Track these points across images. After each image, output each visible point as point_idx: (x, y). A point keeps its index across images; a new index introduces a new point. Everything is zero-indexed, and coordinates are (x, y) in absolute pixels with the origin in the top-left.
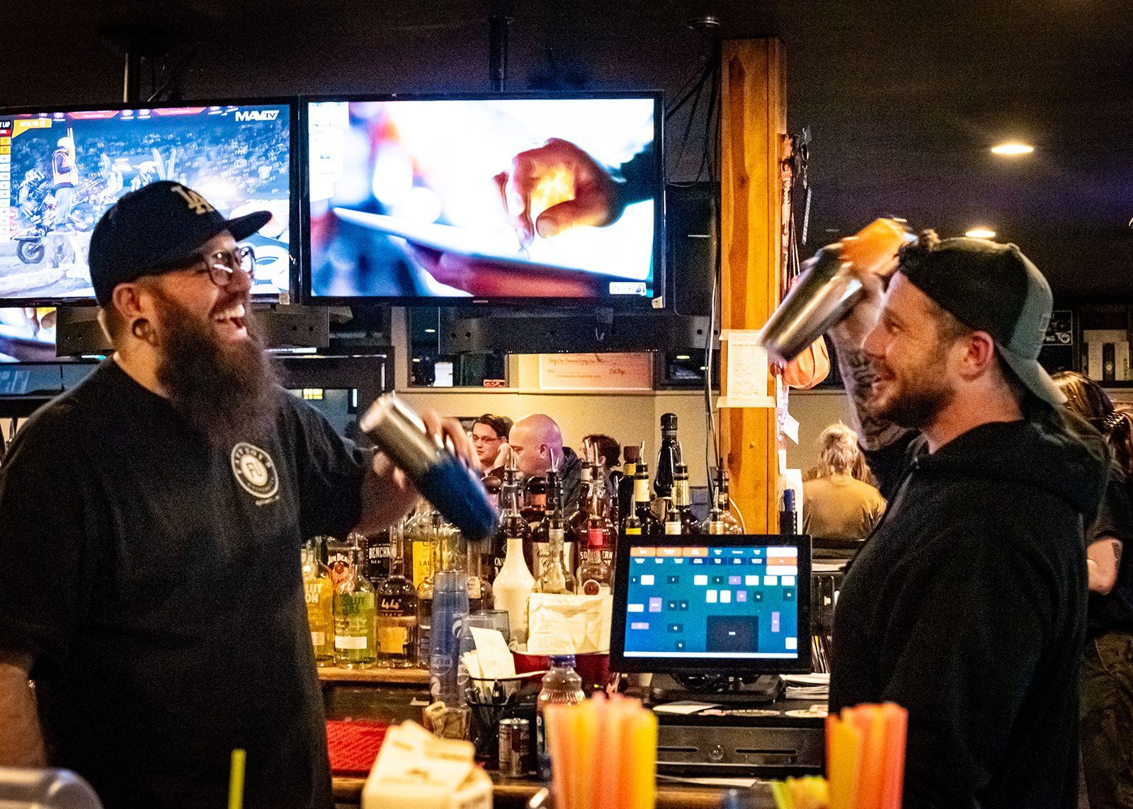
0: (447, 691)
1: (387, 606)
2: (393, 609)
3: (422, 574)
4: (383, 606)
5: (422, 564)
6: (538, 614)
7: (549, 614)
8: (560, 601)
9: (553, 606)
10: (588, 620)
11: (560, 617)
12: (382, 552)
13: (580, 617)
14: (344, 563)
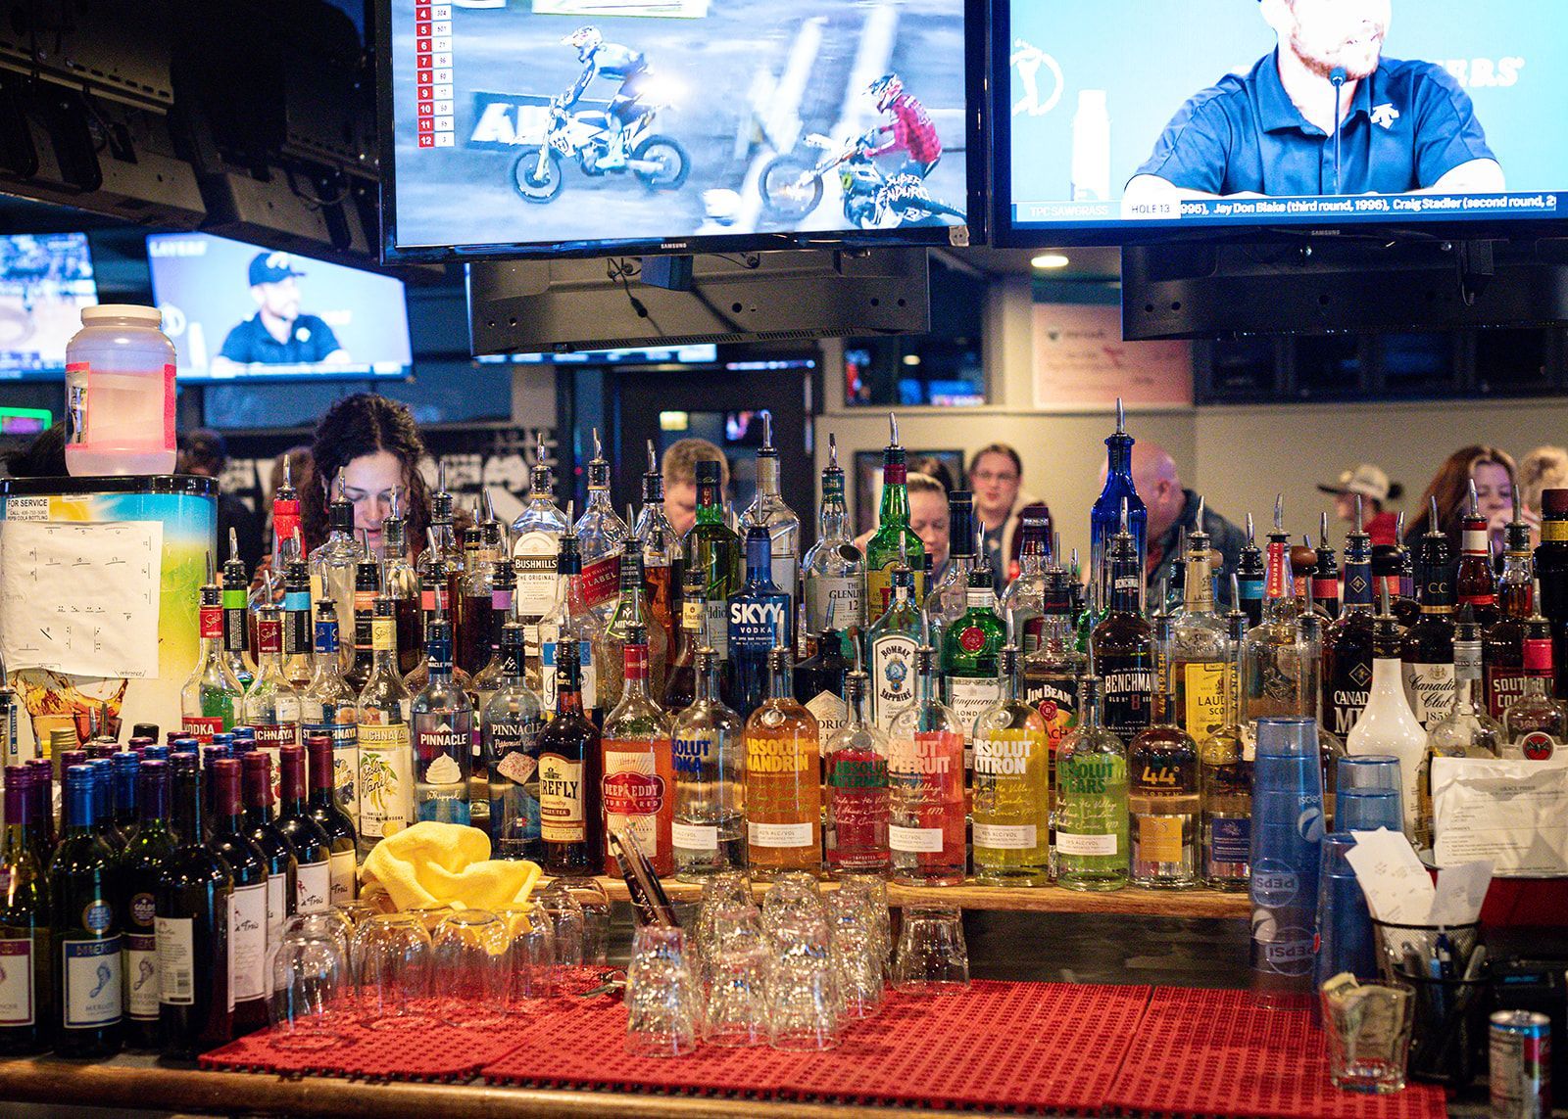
0: (1288, 936)
1: (1153, 780)
2: (1166, 784)
3: (1203, 720)
4: (1145, 778)
5: (1203, 702)
6: (1449, 795)
7: (1467, 794)
8: (1485, 771)
9: (1476, 781)
10: (1540, 805)
11: (1487, 800)
12: (1130, 683)
13: (1523, 800)
14: (1058, 701)
